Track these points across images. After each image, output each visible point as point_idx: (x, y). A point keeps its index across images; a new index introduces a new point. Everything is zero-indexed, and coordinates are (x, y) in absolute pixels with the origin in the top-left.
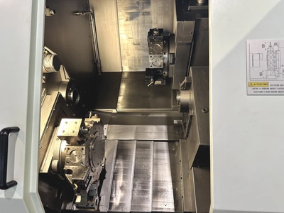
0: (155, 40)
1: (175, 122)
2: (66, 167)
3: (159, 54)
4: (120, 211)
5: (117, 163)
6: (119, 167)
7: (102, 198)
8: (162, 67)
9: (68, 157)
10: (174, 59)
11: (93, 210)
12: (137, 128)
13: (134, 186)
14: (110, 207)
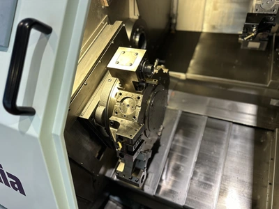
2: (113, 118)
4: (169, 199)
5: (176, 138)
6: (178, 144)
7: (150, 175)
9: (117, 106)
11: (136, 187)
12: (210, 102)
13: (195, 173)
14: (158, 191)
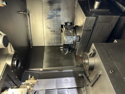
0: (69, 28)
1: (80, 75)
3: (71, 36)
8: (73, 43)
10: (80, 39)
